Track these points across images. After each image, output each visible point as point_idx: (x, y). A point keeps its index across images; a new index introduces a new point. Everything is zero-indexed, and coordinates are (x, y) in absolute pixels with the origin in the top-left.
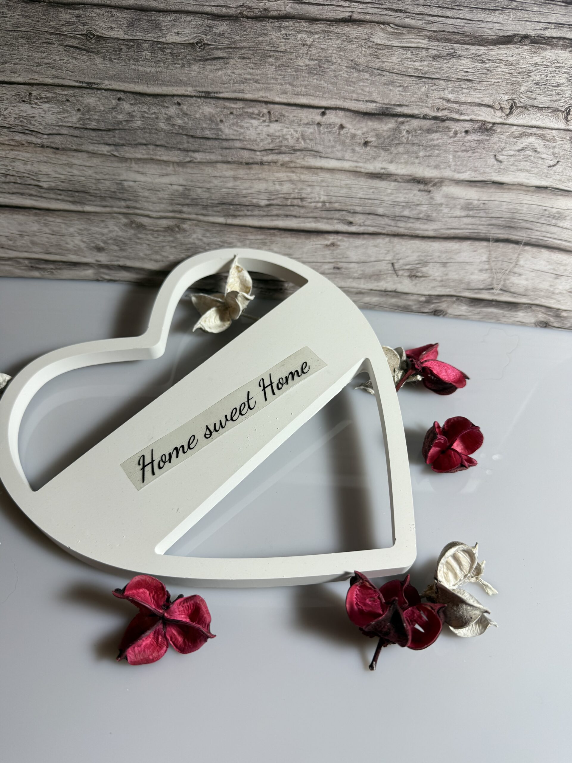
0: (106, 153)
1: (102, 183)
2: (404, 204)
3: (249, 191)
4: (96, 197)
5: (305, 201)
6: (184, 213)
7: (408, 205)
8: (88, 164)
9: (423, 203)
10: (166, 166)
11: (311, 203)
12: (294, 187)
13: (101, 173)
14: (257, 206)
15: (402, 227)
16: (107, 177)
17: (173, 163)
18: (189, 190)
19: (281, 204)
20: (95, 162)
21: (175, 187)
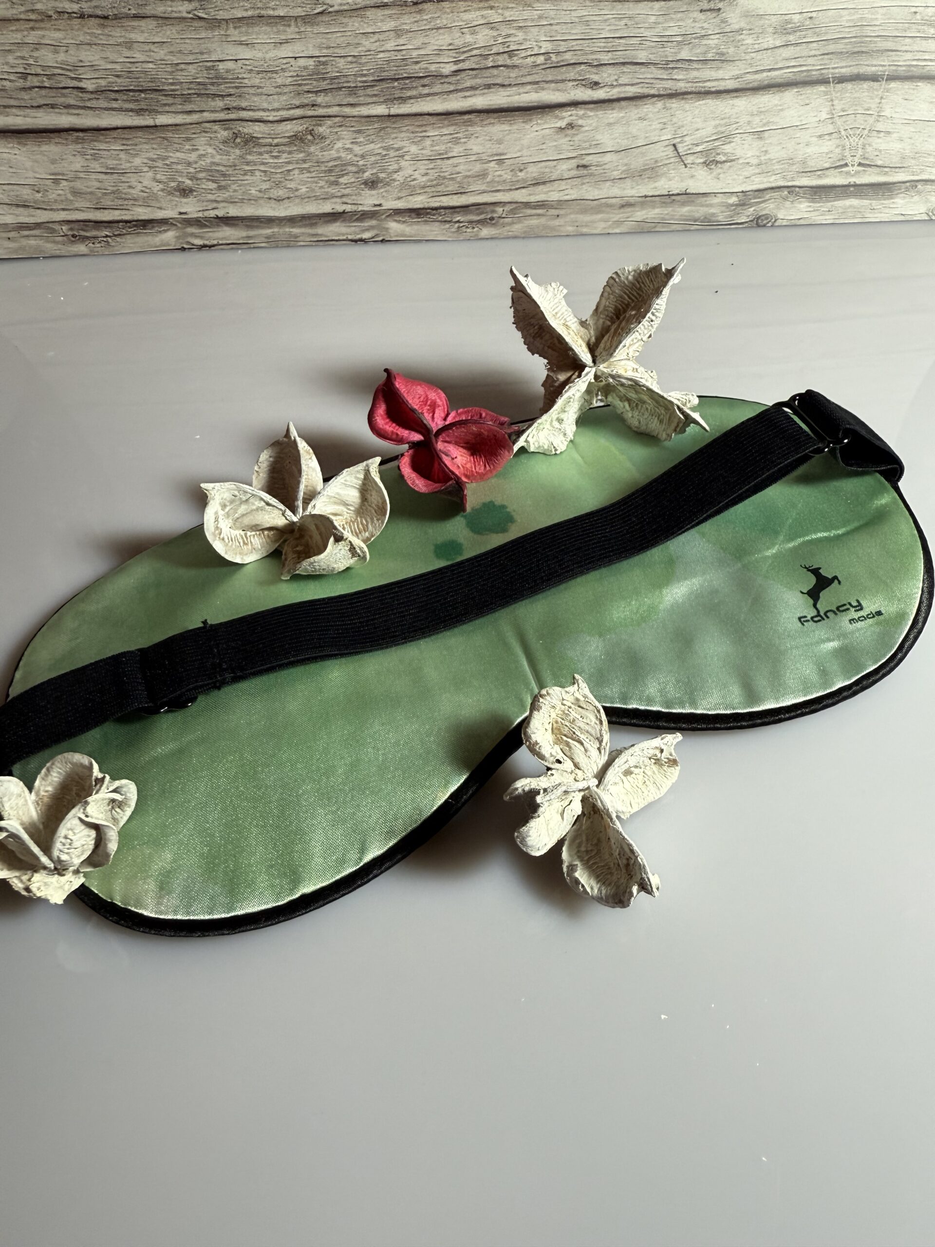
0: (185, 15)
1: (182, 70)
2: (679, 39)
3: (422, 52)
4: (174, 96)
5: (516, 55)
6: (319, 106)
7: (686, 40)
8: (157, 41)
9: (710, 32)
10: (284, 25)
11: (526, 57)
12: (495, 34)
13: (180, 52)
14: (439, 76)
15: (682, 80)
16: (190, 59)
17: (296, 18)
18: (324, 64)
19: (477, 67)
20: (169, 33)
21: (302, 62)
